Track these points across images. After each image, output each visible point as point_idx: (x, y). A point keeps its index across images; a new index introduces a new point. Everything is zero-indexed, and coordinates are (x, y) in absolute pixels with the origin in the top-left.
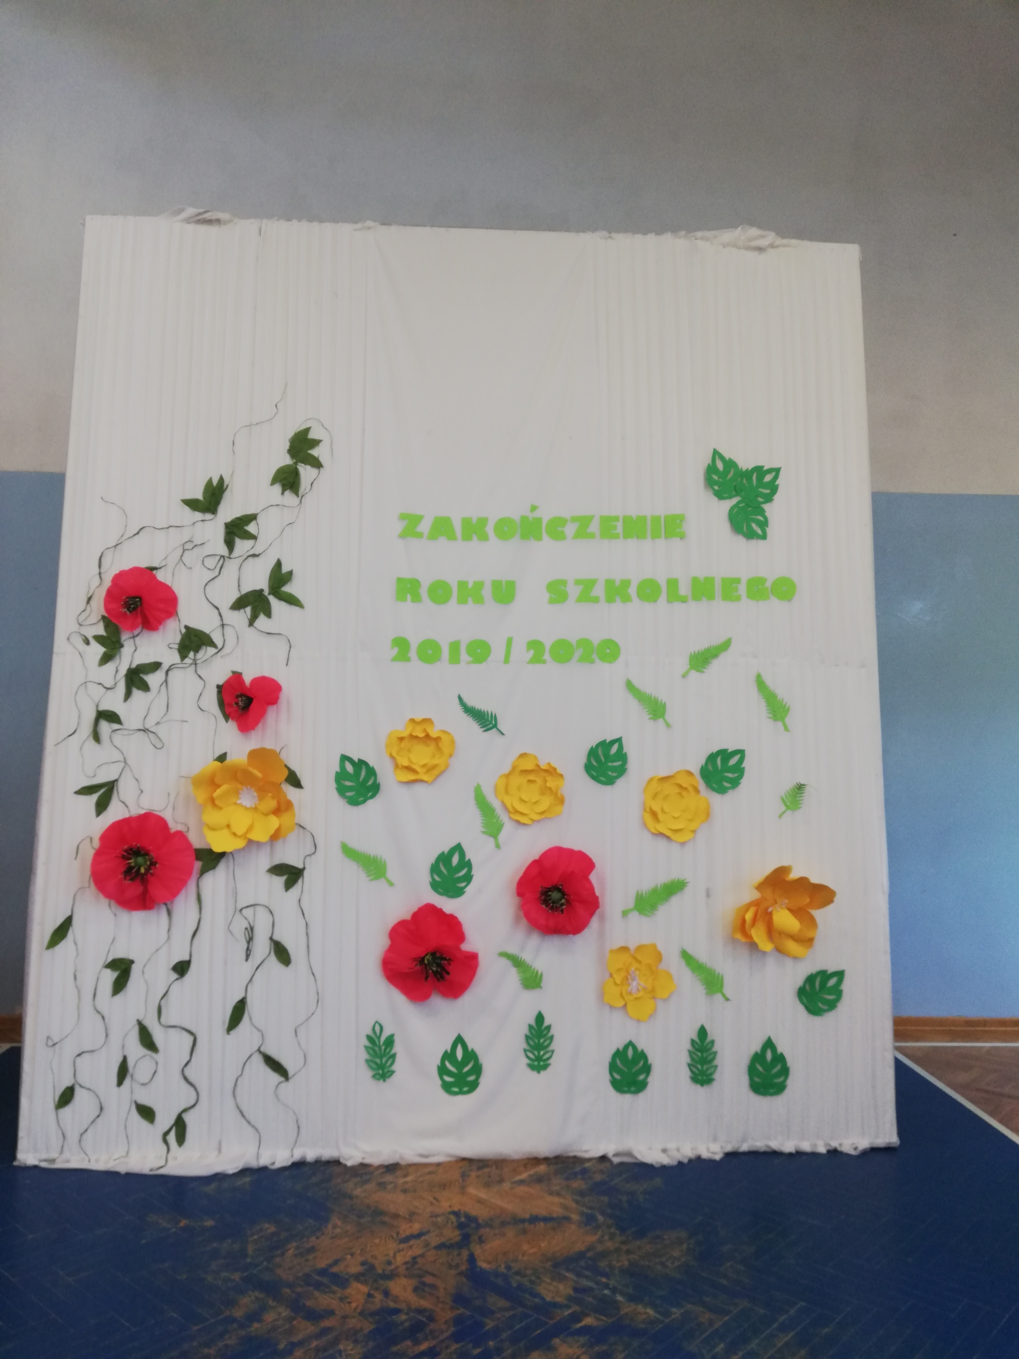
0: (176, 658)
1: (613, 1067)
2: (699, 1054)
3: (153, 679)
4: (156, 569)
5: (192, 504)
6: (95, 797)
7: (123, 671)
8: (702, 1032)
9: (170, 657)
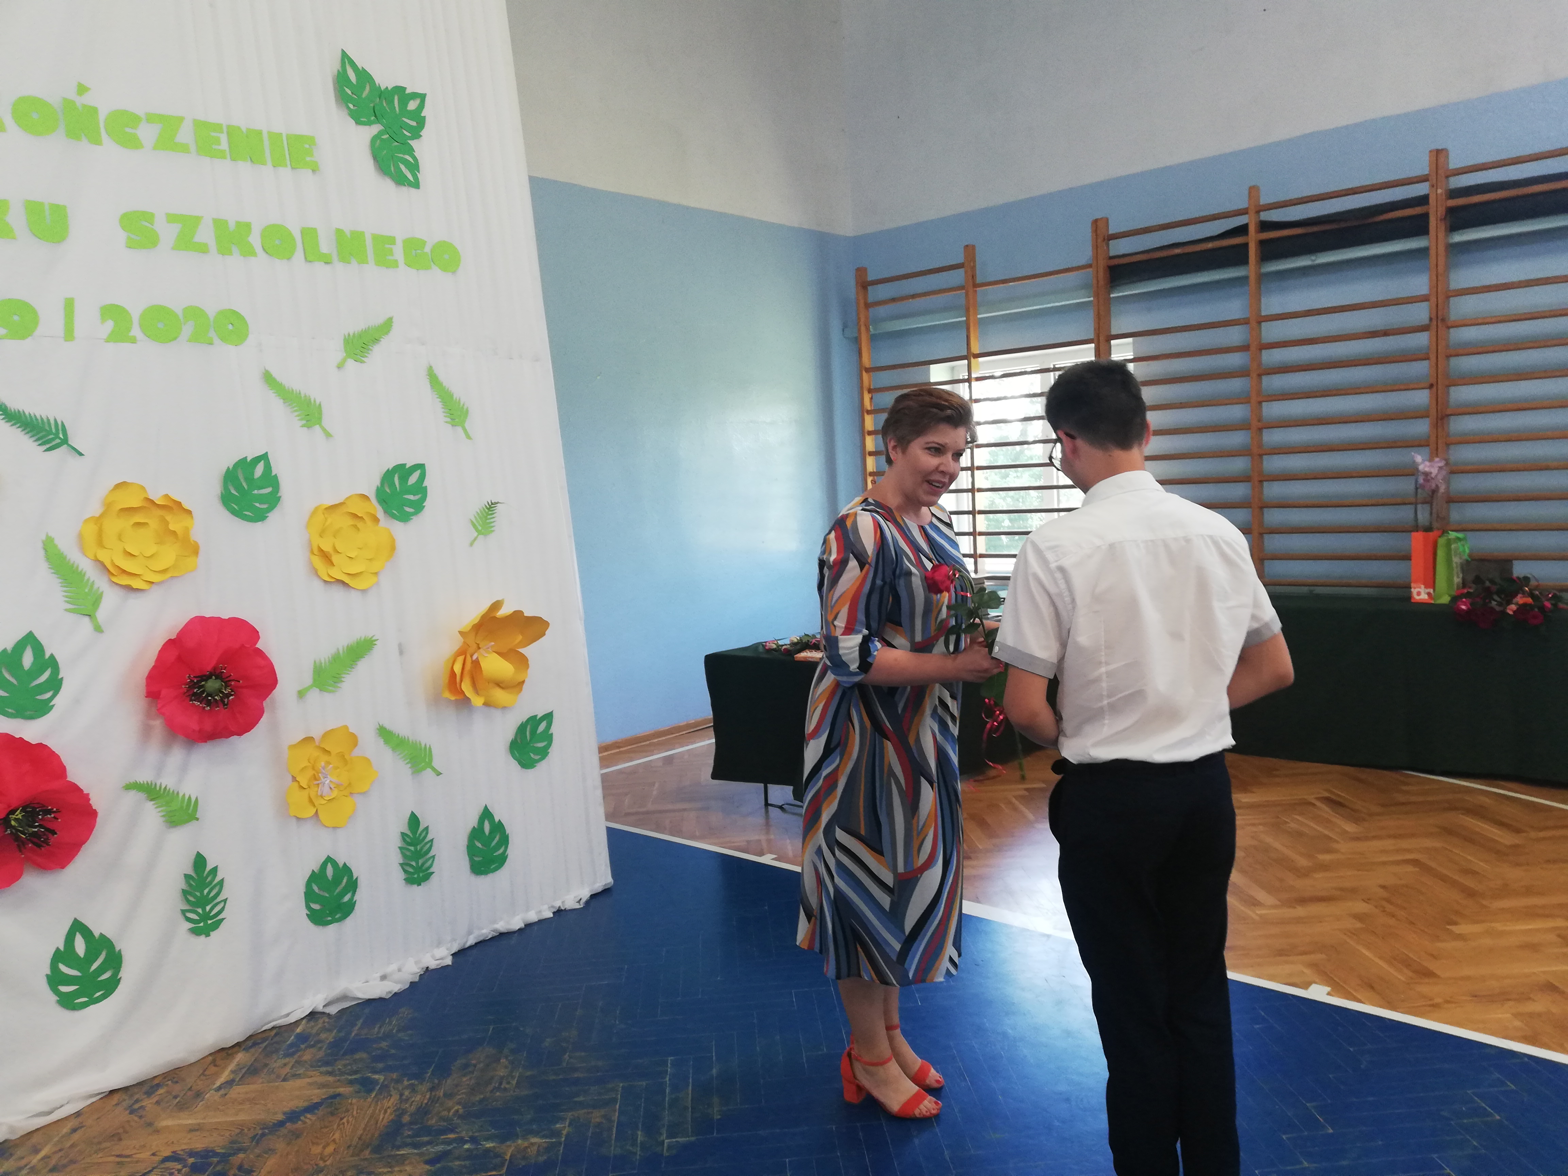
1: (309, 896)
2: (412, 848)
8: (414, 820)
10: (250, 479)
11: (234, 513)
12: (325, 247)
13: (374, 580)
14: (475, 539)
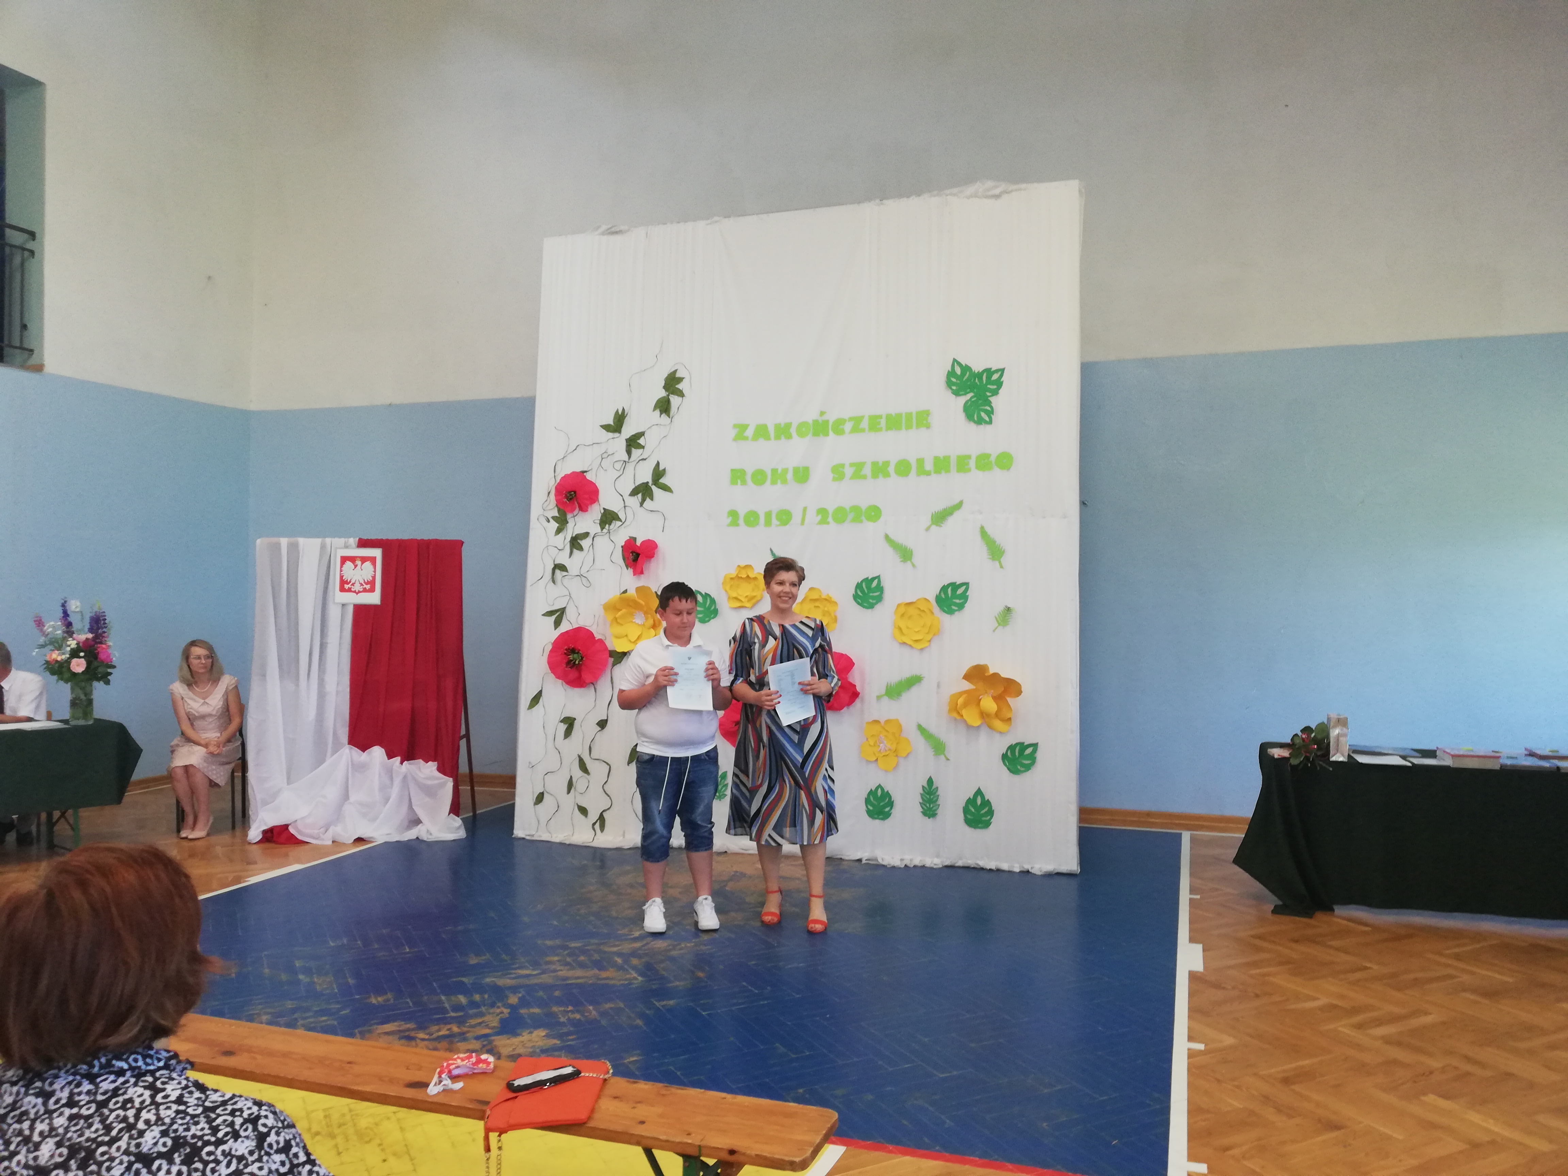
0: (598, 529)
1: (867, 801)
2: (928, 797)
3: (585, 543)
4: (586, 472)
5: (607, 428)
6: (554, 617)
7: (569, 539)
8: (930, 781)
9: (594, 529)
10: (869, 588)
11: (858, 603)
12: (929, 466)
13: (927, 644)
14: (996, 628)
